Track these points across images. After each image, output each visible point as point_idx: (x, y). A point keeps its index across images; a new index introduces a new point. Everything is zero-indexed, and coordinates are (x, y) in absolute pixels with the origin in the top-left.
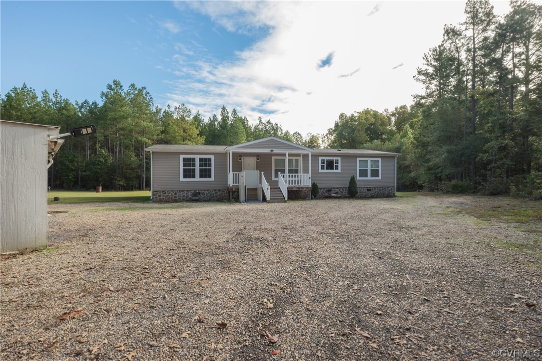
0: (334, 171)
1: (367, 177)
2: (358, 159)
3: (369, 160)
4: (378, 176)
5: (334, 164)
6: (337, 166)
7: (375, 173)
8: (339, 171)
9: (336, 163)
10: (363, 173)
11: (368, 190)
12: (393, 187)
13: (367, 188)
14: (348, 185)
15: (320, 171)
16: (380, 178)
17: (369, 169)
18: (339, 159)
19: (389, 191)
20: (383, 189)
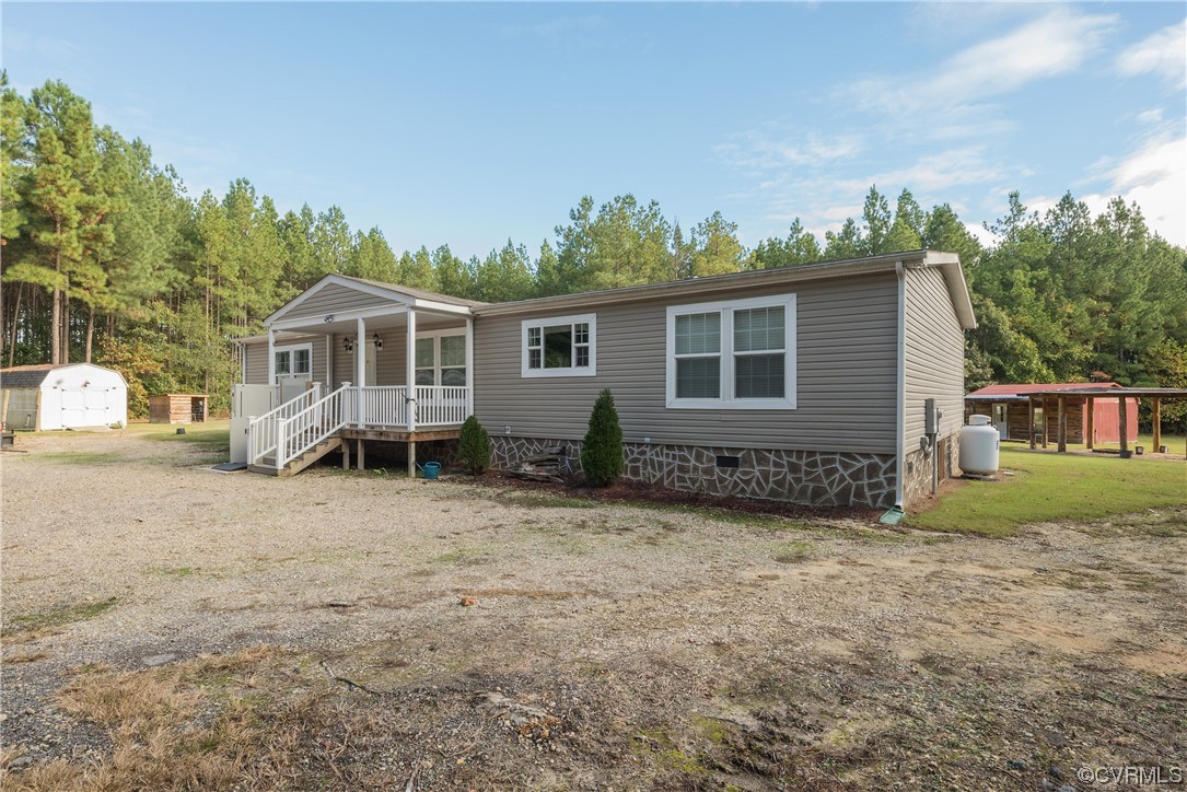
0: (574, 371)
1: (717, 395)
2: (673, 312)
3: (726, 309)
4: (780, 393)
5: (574, 345)
6: (586, 349)
7: (760, 375)
8: (590, 370)
9: (578, 341)
10: (699, 377)
11: (724, 462)
12: (885, 457)
13: (716, 449)
14: (581, 431)
15: (527, 372)
16: (790, 401)
17: (727, 355)
18: (591, 320)
19: (856, 476)
20: (813, 464)
